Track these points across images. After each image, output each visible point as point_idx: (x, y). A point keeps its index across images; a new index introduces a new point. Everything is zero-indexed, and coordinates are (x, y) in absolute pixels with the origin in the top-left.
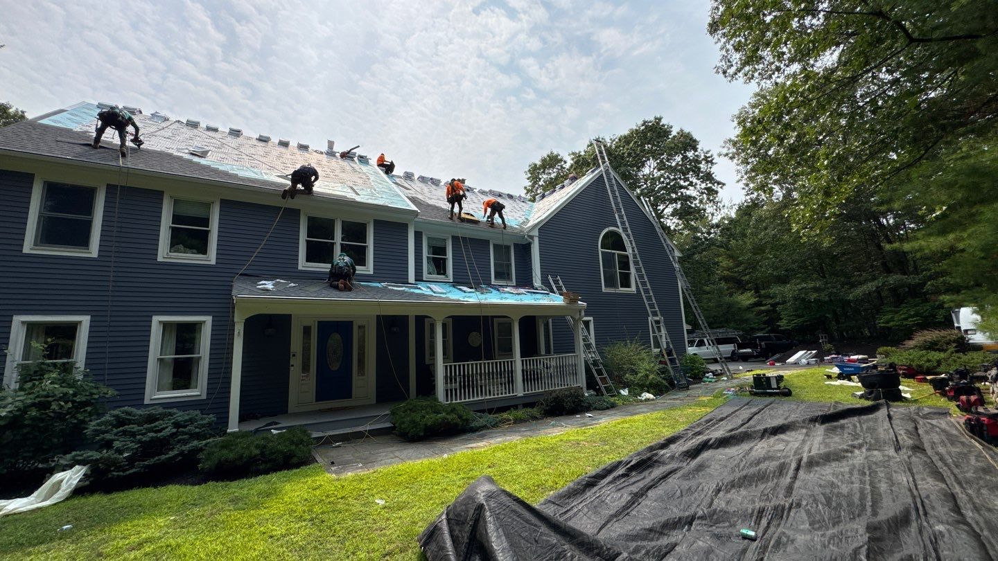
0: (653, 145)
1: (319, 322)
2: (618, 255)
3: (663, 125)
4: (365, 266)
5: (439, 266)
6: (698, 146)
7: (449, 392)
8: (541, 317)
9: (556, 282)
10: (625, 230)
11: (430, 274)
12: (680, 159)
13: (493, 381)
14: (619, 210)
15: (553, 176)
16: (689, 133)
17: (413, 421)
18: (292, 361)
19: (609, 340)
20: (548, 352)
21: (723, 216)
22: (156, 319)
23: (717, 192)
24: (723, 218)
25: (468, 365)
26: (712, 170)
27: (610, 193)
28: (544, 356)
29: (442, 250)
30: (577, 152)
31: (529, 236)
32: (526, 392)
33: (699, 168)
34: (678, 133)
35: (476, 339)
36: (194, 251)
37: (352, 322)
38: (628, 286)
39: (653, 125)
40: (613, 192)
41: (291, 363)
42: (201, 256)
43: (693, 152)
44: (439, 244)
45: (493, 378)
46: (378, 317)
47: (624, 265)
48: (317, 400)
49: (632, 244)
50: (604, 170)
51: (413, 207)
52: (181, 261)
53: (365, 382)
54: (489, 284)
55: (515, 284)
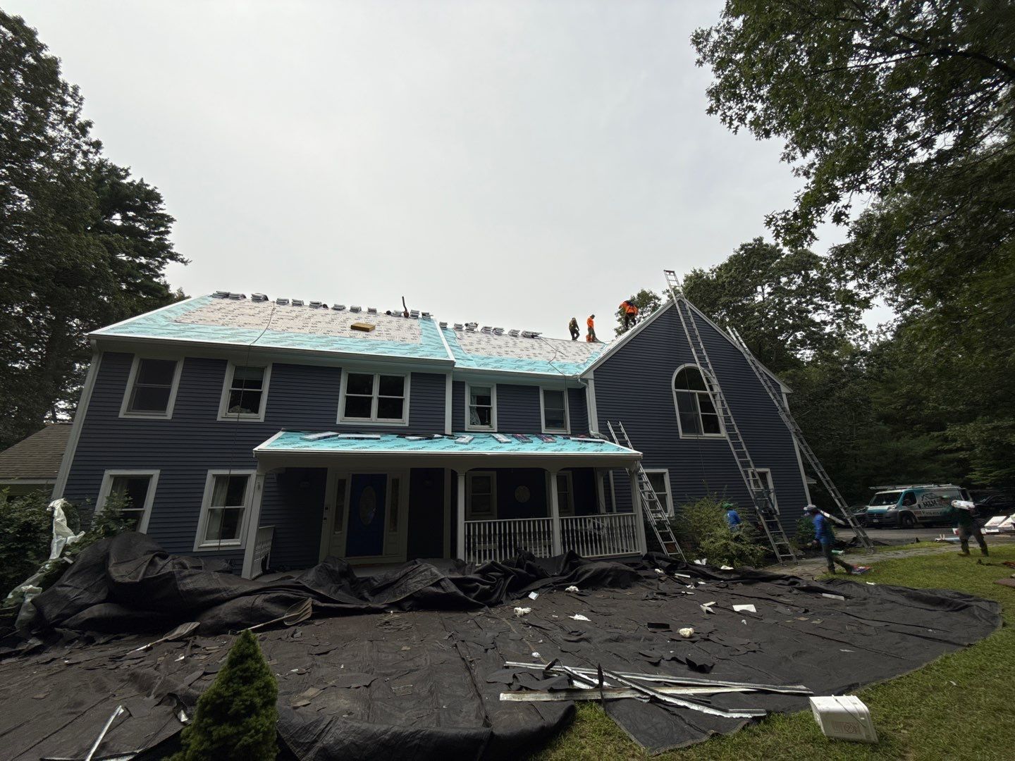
1: (353, 475)
2: (699, 394)
4: (401, 418)
5: (484, 417)
8: (601, 469)
9: (617, 429)
10: (704, 365)
14: (696, 345)
18: (326, 514)
19: (687, 497)
20: (609, 510)
22: (211, 472)
27: (685, 327)
28: (603, 514)
29: (488, 400)
31: (582, 379)
35: (523, 494)
36: (248, 410)
37: (386, 475)
38: (717, 431)
40: (689, 324)
41: (324, 516)
42: (252, 414)
46: (412, 470)
47: (707, 405)
48: (347, 556)
49: (715, 381)
50: (676, 302)
51: (452, 358)
52: (236, 420)
53: (397, 538)
54: (538, 434)
55: (569, 433)
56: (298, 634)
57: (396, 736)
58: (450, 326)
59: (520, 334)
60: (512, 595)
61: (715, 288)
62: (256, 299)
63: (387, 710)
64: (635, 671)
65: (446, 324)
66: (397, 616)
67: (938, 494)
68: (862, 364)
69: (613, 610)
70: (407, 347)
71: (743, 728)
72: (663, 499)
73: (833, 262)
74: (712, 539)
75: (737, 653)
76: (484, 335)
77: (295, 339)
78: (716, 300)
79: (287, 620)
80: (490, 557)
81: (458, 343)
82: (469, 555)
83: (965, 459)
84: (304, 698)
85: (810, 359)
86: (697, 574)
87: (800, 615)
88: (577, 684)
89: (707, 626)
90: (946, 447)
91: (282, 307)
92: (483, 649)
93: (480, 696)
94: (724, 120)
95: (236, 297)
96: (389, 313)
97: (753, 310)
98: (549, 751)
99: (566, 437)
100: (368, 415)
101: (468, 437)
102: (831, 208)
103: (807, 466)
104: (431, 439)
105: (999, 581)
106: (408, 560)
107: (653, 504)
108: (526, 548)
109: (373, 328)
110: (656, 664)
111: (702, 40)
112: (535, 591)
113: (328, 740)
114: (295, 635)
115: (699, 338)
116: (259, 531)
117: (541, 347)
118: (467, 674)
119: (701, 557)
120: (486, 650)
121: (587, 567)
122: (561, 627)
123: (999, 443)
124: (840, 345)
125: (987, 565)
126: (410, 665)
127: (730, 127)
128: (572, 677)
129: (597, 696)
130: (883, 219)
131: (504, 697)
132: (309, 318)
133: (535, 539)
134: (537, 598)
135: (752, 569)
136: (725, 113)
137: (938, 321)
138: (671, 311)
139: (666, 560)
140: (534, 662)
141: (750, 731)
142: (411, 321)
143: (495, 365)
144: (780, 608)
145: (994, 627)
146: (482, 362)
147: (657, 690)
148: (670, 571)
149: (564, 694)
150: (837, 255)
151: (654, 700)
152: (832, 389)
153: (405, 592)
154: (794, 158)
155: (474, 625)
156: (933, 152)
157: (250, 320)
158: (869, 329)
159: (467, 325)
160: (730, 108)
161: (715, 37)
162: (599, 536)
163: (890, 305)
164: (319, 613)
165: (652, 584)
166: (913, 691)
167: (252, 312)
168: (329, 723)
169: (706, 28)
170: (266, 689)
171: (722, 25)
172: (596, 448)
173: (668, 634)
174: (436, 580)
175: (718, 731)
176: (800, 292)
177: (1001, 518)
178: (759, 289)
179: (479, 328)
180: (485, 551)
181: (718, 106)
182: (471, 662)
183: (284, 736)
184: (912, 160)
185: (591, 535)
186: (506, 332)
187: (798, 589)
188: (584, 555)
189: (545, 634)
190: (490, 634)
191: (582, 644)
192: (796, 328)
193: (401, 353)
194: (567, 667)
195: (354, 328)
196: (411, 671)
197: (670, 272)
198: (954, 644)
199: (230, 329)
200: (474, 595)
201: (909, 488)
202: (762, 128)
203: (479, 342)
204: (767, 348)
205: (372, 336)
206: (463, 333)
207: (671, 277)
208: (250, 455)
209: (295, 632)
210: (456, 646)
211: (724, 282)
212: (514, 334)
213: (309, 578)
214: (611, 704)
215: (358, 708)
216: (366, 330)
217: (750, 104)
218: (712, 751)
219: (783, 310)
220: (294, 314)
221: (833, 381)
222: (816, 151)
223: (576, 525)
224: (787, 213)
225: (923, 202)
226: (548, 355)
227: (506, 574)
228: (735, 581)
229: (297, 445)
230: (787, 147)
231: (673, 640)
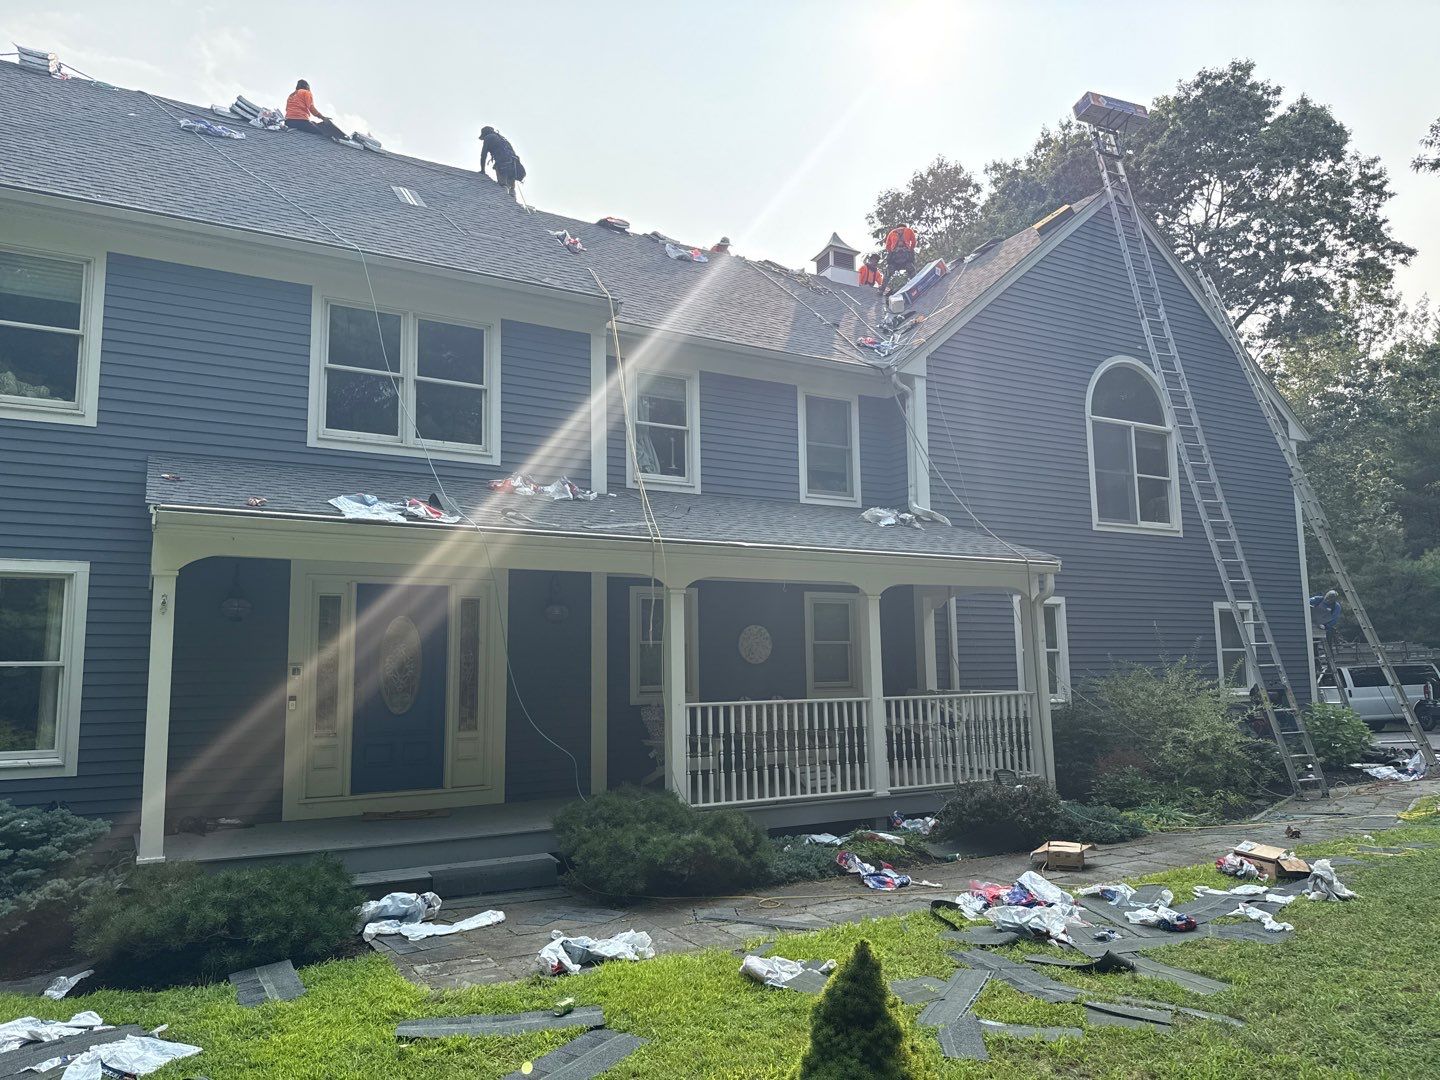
0: (1222, 141)
1: (360, 586)
2: (1137, 431)
3: (1254, 86)
4: (478, 441)
5: (669, 453)
6: (1346, 147)
7: (700, 778)
11: (644, 470)
12: (1291, 183)
13: (802, 756)
15: (943, 225)
16: (1323, 109)
17: (617, 851)
19: (1110, 659)
20: (945, 683)
21: (1399, 341)
23: (1389, 275)
24: (1401, 348)
25: (738, 709)
26: (1381, 214)
28: (940, 692)
30: (1010, 163)
31: (900, 376)
32: (898, 787)
33: (1348, 207)
34: (1293, 110)
35: (756, 643)
36: (43, 389)
37: (446, 589)
38: (1164, 516)
39: (1227, 83)
42: (59, 403)
43: (1330, 162)
44: (668, 395)
45: (802, 748)
46: (514, 574)
48: (353, 790)
53: (478, 745)
54: (791, 500)
55: (860, 504)
72: (1051, 664)
100: (392, 427)
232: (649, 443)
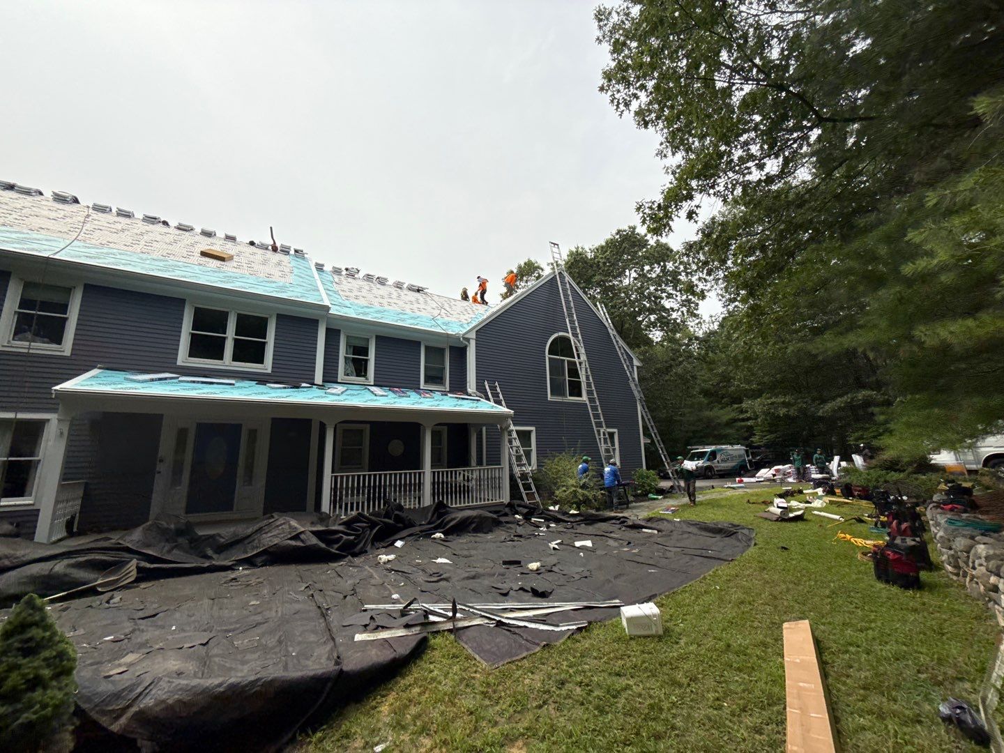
1: (198, 424)
2: (568, 361)
4: (261, 363)
5: (359, 368)
8: (475, 425)
9: (493, 388)
10: (575, 335)
11: (348, 375)
14: (570, 315)
18: (160, 467)
19: (549, 452)
20: (480, 463)
27: (562, 298)
29: (365, 351)
31: (464, 338)
35: (396, 447)
36: (45, 340)
37: (241, 424)
38: (578, 394)
40: (566, 296)
41: (158, 469)
42: (54, 346)
44: (361, 344)
46: (274, 420)
47: (574, 372)
48: (187, 513)
49: (582, 351)
50: (557, 273)
51: (327, 303)
52: (26, 351)
53: (251, 492)
54: (416, 388)
55: (448, 390)
56: (117, 599)
57: (233, 687)
58: (328, 268)
59: (405, 286)
60: (377, 544)
61: (591, 266)
62: (60, 199)
63: (227, 665)
64: (487, 601)
65: (323, 265)
66: (246, 572)
67: (731, 452)
68: (695, 346)
69: (473, 552)
70: (274, 285)
71: (569, 637)
72: (528, 454)
73: (683, 255)
74: (564, 488)
75: (573, 579)
76: (366, 283)
77: (118, 256)
78: (591, 277)
79: (101, 585)
80: (357, 509)
81: (336, 287)
82: (335, 507)
83: (751, 427)
84: (120, 665)
85: (659, 339)
86: (550, 518)
87: (624, 547)
88: (432, 618)
89: (553, 560)
90: (741, 417)
91: (100, 214)
92: (341, 596)
93: (333, 639)
94: (612, 101)
95: (28, 192)
96: (252, 243)
97: (620, 290)
98: (399, 679)
99: (444, 394)
100: (220, 357)
101: (340, 388)
102: (686, 206)
103: (645, 428)
104: (298, 387)
105: (757, 514)
106: (264, 514)
107: (519, 458)
108: (395, 500)
109: (231, 258)
110: (505, 595)
111: (603, 17)
112: (401, 539)
113: (148, 702)
114: (112, 601)
115: (573, 310)
116: (62, 487)
117: (426, 302)
118: (322, 620)
119: (554, 504)
120: (345, 597)
121: (453, 516)
122: (423, 570)
123: (773, 414)
124: (681, 329)
125: (753, 503)
126: (259, 618)
127: (617, 109)
128: (427, 613)
129: (449, 626)
130: (722, 224)
131: (359, 637)
132: (142, 234)
133: (405, 491)
134: (403, 546)
135: (593, 512)
136: (613, 95)
137: (748, 315)
138: (552, 281)
139: (525, 507)
140: (393, 603)
141: (574, 639)
142: (279, 257)
143: (376, 315)
144: (611, 542)
145: (749, 546)
146: (362, 310)
147: (503, 615)
148: (527, 517)
149: (418, 628)
150: (687, 250)
151: (500, 624)
152: (671, 366)
153: (257, 547)
154: (665, 156)
155: (335, 575)
156: (764, 173)
157: (49, 224)
158: (704, 318)
159: (347, 269)
160: (619, 91)
161: (615, 18)
162: (468, 487)
163: (720, 300)
164: (145, 576)
165: (511, 528)
166: (692, 595)
167: (53, 215)
168: (149, 685)
169: (609, 6)
170: (58, 659)
171: (622, 8)
172: (471, 405)
173: (520, 570)
174: (295, 533)
175: (548, 643)
176: (658, 281)
177: (766, 470)
178: (627, 273)
179: (361, 275)
180: (352, 504)
181: (609, 86)
182: (328, 609)
183: (85, 706)
184: (748, 177)
185: (460, 486)
186: (390, 282)
187: (625, 526)
188: (452, 504)
189: (406, 578)
190: (349, 582)
191: (443, 583)
192: (651, 311)
193: (264, 291)
194: (424, 605)
195: (204, 254)
196: (260, 624)
197: (555, 244)
198: (722, 560)
199: (16, 232)
200: (336, 546)
201: (713, 448)
202: (643, 119)
203: (360, 289)
204: (627, 326)
205: (228, 267)
206: (342, 278)
207: (555, 250)
208: (48, 396)
209: (112, 598)
210: (312, 596)
211: (599, 262)
212: (399, 286)
213: (134, 538)
214: (461, 631)
215: (191, 667)
216: (222, 259)
217: (635, 91)
218: (541, 659)
219: (643, 294)
220: (119, 227)
221: (673, 360)
222: (683, 153)
223: (447, 477)
224: (653, 203)
225: (751, 214)
226: (432, 311)
227: (373, 525)
228: (579, 524)
229: (119, 386)
230: (662, 144)
231: (522, 573)
232: (351, 365)
